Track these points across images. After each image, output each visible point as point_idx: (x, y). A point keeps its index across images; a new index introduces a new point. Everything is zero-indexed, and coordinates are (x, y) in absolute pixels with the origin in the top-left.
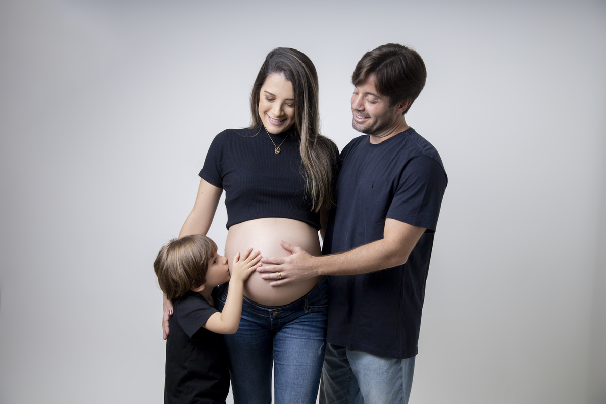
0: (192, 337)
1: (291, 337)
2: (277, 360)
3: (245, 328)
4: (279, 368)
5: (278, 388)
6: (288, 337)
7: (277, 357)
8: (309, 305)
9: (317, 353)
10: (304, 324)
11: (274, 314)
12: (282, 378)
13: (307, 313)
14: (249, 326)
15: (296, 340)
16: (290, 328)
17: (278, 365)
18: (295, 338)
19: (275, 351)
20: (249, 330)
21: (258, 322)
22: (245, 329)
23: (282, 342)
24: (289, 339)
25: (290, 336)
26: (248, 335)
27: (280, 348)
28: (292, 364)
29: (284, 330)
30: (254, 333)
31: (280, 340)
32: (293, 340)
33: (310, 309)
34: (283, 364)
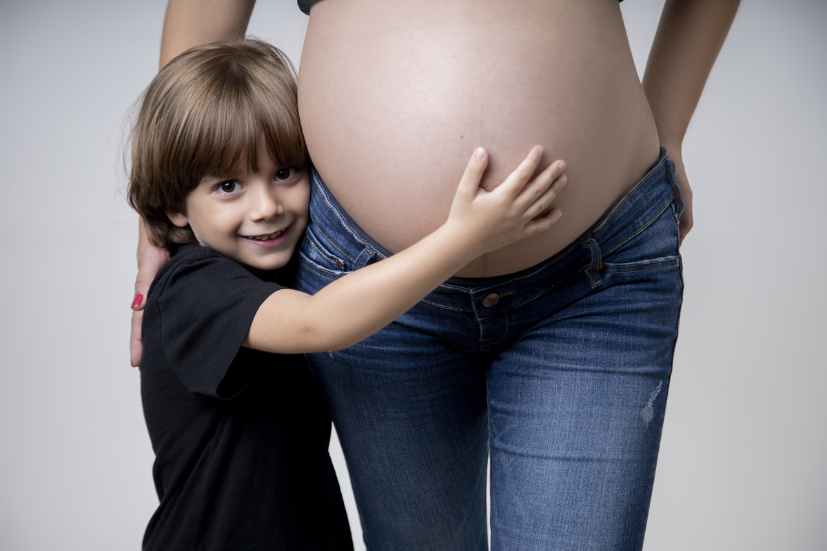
0: (219, 390)
1: (546, 367)
2: (502, 439)
3: (392, 349)
4: (506, 465)
5: (505, 532)
6: (538, 366)
7: (500, 428)
8: (604, 259)
9: (640, 419)
10: (588, 324)
11: (486, 304)
12: (516, 499)
13: (598, 290)
14: (404, 341)
15: (566, 375)
16: (540, 337)
17: (503, 457)
18: (562, 369)
19: (495, 410)
20: (405, 354)
21: (434, 327)
22: (392, 353)
23: (516, 380)
24: (540, 372)
25: (541, 362)
26: (401, 370)
27: (509, 401)
28: (552, 454)
29: (522, 344)
30: (422, 364)
31: (509, 375)
32: (552, 373)
33: (608, 276)
34: (521, 455)
